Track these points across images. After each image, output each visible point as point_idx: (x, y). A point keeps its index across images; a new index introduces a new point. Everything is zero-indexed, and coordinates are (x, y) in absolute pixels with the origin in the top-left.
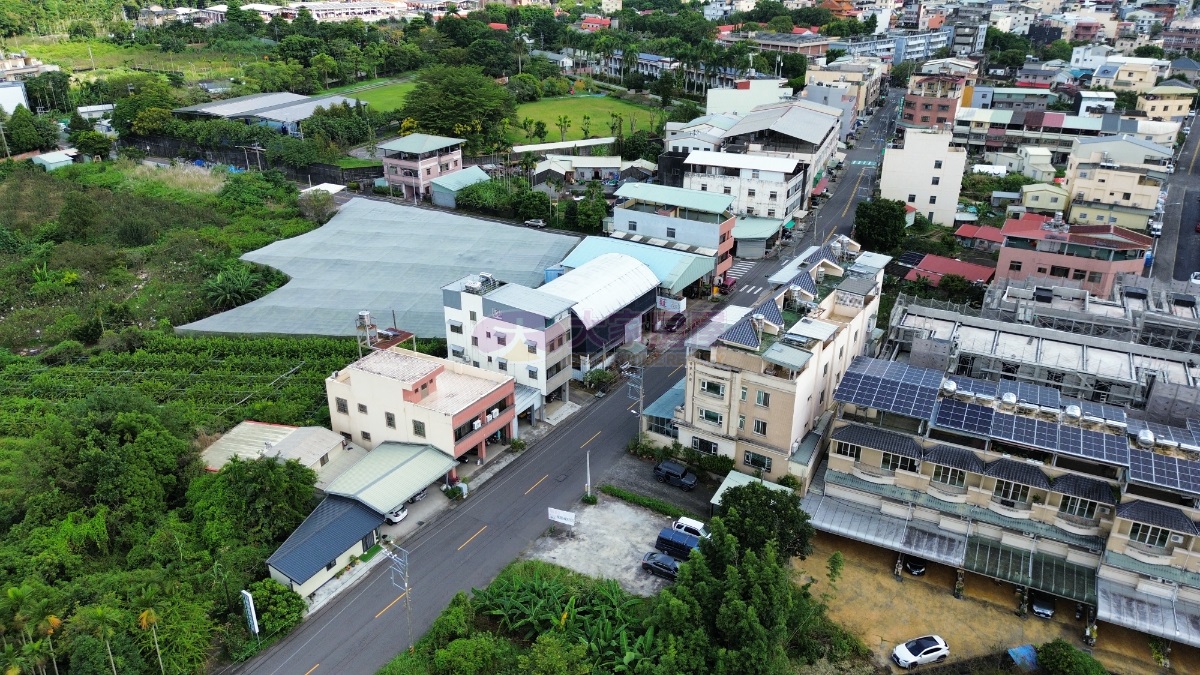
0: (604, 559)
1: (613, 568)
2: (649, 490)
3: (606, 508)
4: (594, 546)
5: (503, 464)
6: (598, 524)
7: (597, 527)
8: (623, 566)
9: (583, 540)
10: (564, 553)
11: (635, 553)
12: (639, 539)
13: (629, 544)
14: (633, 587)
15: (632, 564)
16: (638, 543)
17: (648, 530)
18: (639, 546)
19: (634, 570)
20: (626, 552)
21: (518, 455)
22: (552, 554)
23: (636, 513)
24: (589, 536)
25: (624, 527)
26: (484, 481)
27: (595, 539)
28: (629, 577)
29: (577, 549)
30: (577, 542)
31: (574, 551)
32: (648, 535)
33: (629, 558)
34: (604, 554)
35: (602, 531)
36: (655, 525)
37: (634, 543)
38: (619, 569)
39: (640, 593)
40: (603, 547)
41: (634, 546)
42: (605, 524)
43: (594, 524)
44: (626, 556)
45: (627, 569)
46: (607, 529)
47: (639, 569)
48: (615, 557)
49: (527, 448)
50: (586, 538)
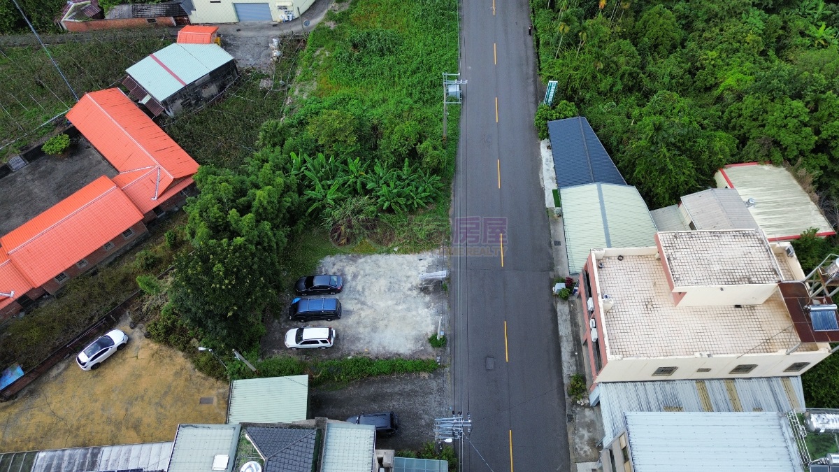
0: (380, 276)
1: (367, 272)
2: (391, 395)
3: (417, 339)
4: (397, 286)
5: (565, 356)
6: (410, 315)
7: (408, 309)
8: (359, 277)
9: (410, 290)
10: (416, 268)
11: (358, 296)
12: (363, 314)
13: (369, 303)
14: (341, 261)
15: (354, 283)
16: (362, 309)
17: (361, 330)
18: (359, 306)
19: (349, 278)
20: (366, 294)
21: (566, 381)
22: (425, 263)
23: (384, 348)
24: (407, 296)
25: (385, 322)
26: (560, 321)
27: (399, 295)
28: (350, 270)
29: (409, 277)
30: (414, 284)
31: (409, 274)
32: (358, 323)
33: (359, 288)
34: (383, 283)
35: (400, 307)
36: (358, 339)
37: (365, 307)
38: (362, 272)
39: (333, 259)
40: (389, 290)
41: (363, 303)
42: (404, 318)
43: (414, 313)
44: (364, 289)
45: (355, 276)
46: (398, 311)
47: (345, 281)
48: (372, 283)
49: (569, 400)
50: (409, 292)
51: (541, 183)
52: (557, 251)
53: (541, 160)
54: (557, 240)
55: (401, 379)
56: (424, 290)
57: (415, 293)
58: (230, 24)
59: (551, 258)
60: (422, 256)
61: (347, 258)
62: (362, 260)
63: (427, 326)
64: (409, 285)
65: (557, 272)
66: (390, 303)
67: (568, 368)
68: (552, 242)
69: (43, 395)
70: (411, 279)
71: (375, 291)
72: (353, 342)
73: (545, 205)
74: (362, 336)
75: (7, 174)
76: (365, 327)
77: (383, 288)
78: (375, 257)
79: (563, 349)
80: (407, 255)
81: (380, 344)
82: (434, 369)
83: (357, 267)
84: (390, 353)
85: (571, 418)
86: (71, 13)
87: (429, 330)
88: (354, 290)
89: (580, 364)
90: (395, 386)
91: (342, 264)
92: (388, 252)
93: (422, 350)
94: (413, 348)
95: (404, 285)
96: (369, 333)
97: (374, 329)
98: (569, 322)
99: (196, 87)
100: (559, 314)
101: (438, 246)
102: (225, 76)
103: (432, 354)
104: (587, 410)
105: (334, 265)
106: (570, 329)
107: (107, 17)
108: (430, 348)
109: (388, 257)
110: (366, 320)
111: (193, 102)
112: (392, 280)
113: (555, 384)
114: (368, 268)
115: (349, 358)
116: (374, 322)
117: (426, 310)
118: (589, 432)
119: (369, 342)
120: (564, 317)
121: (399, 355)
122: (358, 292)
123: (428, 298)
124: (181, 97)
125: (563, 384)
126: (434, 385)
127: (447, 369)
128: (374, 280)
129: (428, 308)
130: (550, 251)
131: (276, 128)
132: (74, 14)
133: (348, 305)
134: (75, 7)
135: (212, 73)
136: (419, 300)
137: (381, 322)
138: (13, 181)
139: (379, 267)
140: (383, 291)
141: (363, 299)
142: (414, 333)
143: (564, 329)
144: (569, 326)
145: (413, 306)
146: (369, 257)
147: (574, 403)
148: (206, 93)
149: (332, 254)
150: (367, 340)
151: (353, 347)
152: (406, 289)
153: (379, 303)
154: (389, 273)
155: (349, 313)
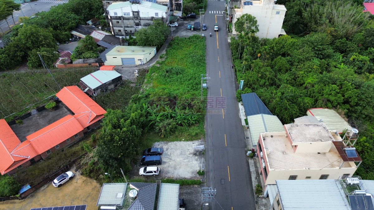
0: (177, 149)
1: (172, 148)
3: (193, 173)
4: (184, 153)
5: (253, 179)
6: (189, 163)
7: (189, 161)
8: (169, 150)
9: (189, 154)
10: (192, 146)
11: (168, 157)
12: (170, 163)
13: (173, 159)
14: (162, 144)
15: (167, 152)
16: (170, 161)
17: (170, 169)
18: (169, 160)
19: (165, 150)
20: (172, 156)
21: (254, 189)
22: (195, 145)
23: (179, 176)
25: (180, 166)
26: (250, 166)
27: (185, 156)
28: (165, 147)
30: (191, 152)
31: (189, 148)
32: (168, 166)
33: (169, 153)
34: (178, 152)
35: (185, 161)
36: (169, 172)
37: (171, 160)
38: (170, 148)
39: (158, 143)
40: (181, 154)
41: (171, 159)
42: (187, 165)
43: (191, 163)
44: (171, 154)
45: (167, 149)
46: (184, 162)
47: (163, 151)
48: (174, 152)
49: (256, 196)
50: (189, 155)
51: (240, 117)
52: (248, 141)
53: (239, 109)
54: (247, 137)
55: (186, 188)
56: (195, 154)
57: (191, 155)
58: (119, 66)
59: (245, 143)
60: (194, 142)
61: (164, 143)
62: (170, 143)
63: (197, 167)
64: (189, 153)
65: (248, 148)
66: (181, 159)
67: (255, 183)
68: (246, 138)
69: (37, 197)
70: (190, 150)
71: (175, 154)
72: (166, 174)
73: (242, 124)
74: (170, 171)
75: (29, 116)
76: (171, 168)
77: (178, 154)
78: (175, 142)
79: (252, 177)
80: (188, 142)
81: (178, 174)
82: (200, 184)
83: (168, 146)
84: (182, 178)
85: (257, 202)
86: (60, 62)
87: (198, 169)
88: (167, 154)
89: (259, 182)
90: (184, 190)
91: (162, 145)
92: (180, 141)
93: (195, 177)
94: (191, 176)
95: (187, 152)
96: (173, 170)
97: (175, 169)
98: (254, 167)
99: (106, 85)
100: (250, 163)
101: (200, 139)
102: (117, 82)
103: (199, 178)
104: (263, 199)
105: (159, 145)
106: (255, 169)
107: (73, 63)
108: (198, 176)
109: (180, 142)
110: (172, 165)
111: (105, 91)
112: (182, 151)
113: (250, 189)
114: (172, 146)
115: (165, 179)
116: (175, 166)
117: (196, 162)
118: (265, 207)
119: (173, 173)
120: (252, 165)
121: (186, 178)
122: (169, 155)
123: (196, 157)
124: (100, 88)
125: (253, 189)
126: (200, 190)
127: (205, 184)
128: (175, 151)
129: (197, 161)
130: (245, 141)
131: (137, 98)
132: (61, 62)
133: (164, 159)
134: (62, 60)
135: (113, 80)
136: (193, 158)
137: (178, 166)
138: (32, 119)
139: (177, 146)
140: (178, 155)
141: (170, 157)
142: (191, 170)
143: (252, 169)
144: (254, 168)
145: (191, 160)
146: (173, 142)
147: (258, 197)
148: (110, 87)
149: (158, 141)
150: (172, 173)
151: (166, 175)
152: (188, 154)
153: (177, 159)
154: (181, 148)
155: (165, 163)
